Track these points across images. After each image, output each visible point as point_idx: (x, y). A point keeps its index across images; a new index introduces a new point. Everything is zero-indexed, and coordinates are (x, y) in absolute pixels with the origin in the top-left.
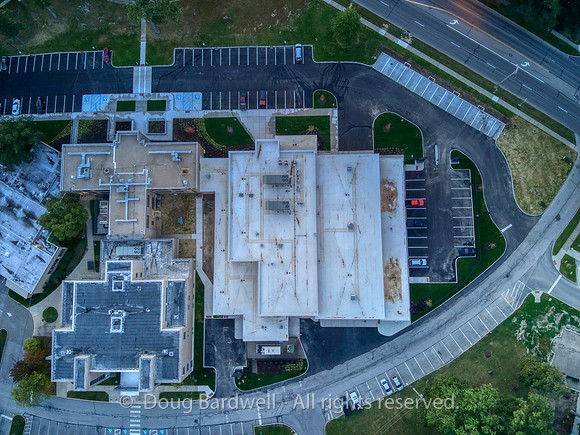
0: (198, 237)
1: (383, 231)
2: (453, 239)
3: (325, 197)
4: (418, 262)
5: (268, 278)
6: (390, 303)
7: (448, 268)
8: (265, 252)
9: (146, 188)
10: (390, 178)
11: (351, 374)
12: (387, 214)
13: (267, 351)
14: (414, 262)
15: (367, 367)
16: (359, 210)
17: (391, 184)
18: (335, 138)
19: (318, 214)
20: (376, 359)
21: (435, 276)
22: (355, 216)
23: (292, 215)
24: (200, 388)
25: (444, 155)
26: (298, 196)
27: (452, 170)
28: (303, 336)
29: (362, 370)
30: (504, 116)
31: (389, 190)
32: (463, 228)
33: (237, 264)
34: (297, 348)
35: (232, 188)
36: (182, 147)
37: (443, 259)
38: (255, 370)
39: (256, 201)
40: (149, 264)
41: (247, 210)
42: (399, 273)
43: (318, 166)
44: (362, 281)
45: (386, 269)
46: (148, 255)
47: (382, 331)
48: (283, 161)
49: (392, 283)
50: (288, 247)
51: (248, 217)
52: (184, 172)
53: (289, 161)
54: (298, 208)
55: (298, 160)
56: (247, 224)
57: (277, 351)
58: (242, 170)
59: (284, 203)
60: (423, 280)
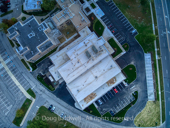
0: (67, 40)
1: (101, 87)
2: (113, 107)
3: (99, 65)
4: (100, 102)
5: (68, 65)
6: (84, 101)
7: (104, 111)
8: (74, 59)
9: (70, 18)
10: (117, 79)
11: (59, 103)
12: (107, 84)
13: (50, 78)
14: (99, 101)
15: (64, 106)
16: (102, 76)
17: (116, 80)
18: (118, 57)
19: (93, 66)
20: (67, 107)
21: (100, 109)
22: (100, 76)
23: (88, 60)
24: (31, 68)
25: (134, 89)
26: (95, 58)
27: (131, 94)
28: (60, 84)
29: (62, 106)
30: (157, 98)
31: (114, 81)
33: (66, 55)
34: (56, 85)
35: (85, 39)
36: (86, 19)
37: (106, 108)
38: (44, 78)
39: (85, 48)
40: (51, 33)
41: (82, 47)
42: (93, 98)
43: (106, 57)
44: (84, 90)
45: (92, 94)
46: (54, 31)
47: (75, 104)
48: (101, 47)
49: (89, 98)
50: (79, 64)
51: (80, 49)
52: (80, 24)
53: (102, 49)
54: (91, 60)
55: (104, 51)
56: (78, 50)
57: (52, 80)
58: (91, 39)
59: (90, 55)
60: (96, 106)
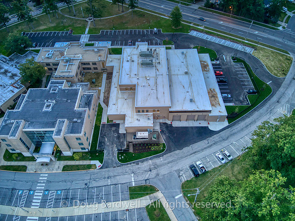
0: (102, 88)
3: (171, 63)
5: (141, 91)
6: (214, 107)
7: (244, 99)
8: (140, 81)
9: (79, 61)
10: (204, 60)
11: (195, 152)
12: (205, 72)
13: (140, 135)
15: (205, 148)
16: (190, 68)
20: (210, 144)
21: (237, 103)
23: (154, 68)
24: (92, 162)
25: (228, 58)
26: (157, 61)
27: (234, 63)
28: (162, 131)
31: (204, 64)
32: (246, 83)
34: (158, 137)
35: (123, 59)
37: (240, 96)
38: (131, 150)
41: (131, 66)
42: (216, 95)
44: (195, 94)
47: (211, 128)
49: (213, 99)
50: (152, 79)
51: (131, 69)
52: (99, 56)
54: (157, 65)
55: (157, 49)
58: (129, 53)
59: (150, 60)
60: (231, 104)
